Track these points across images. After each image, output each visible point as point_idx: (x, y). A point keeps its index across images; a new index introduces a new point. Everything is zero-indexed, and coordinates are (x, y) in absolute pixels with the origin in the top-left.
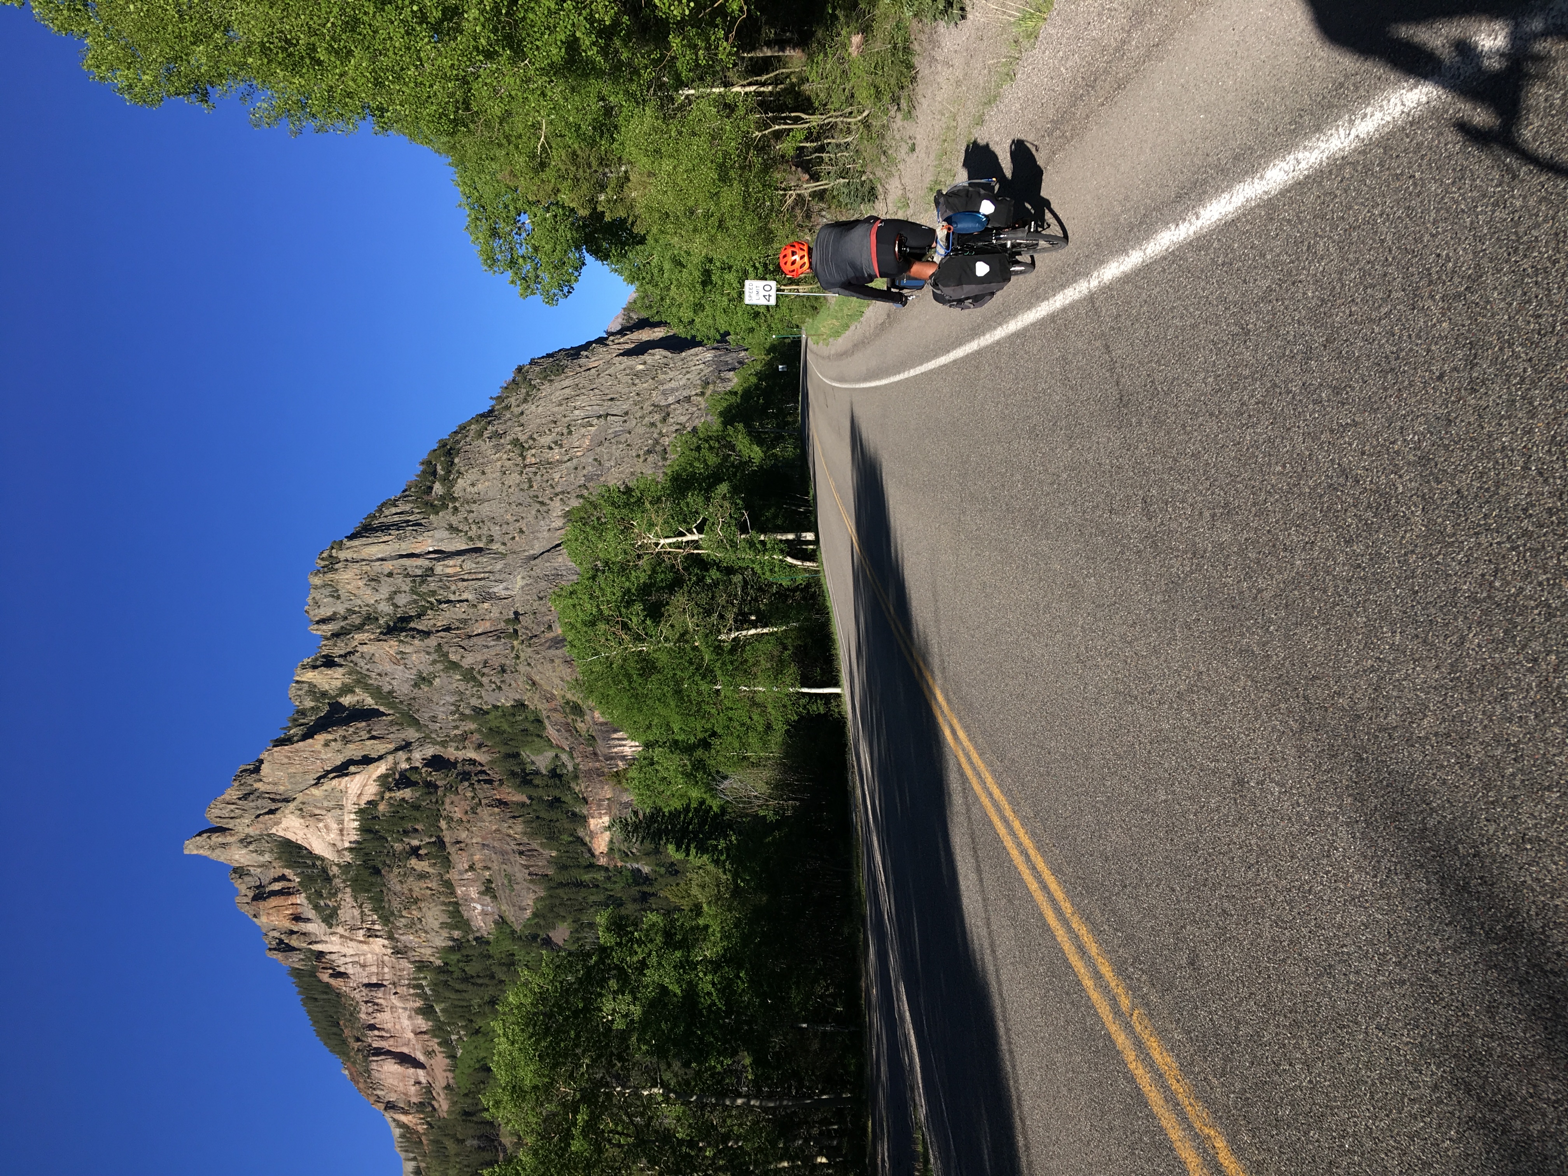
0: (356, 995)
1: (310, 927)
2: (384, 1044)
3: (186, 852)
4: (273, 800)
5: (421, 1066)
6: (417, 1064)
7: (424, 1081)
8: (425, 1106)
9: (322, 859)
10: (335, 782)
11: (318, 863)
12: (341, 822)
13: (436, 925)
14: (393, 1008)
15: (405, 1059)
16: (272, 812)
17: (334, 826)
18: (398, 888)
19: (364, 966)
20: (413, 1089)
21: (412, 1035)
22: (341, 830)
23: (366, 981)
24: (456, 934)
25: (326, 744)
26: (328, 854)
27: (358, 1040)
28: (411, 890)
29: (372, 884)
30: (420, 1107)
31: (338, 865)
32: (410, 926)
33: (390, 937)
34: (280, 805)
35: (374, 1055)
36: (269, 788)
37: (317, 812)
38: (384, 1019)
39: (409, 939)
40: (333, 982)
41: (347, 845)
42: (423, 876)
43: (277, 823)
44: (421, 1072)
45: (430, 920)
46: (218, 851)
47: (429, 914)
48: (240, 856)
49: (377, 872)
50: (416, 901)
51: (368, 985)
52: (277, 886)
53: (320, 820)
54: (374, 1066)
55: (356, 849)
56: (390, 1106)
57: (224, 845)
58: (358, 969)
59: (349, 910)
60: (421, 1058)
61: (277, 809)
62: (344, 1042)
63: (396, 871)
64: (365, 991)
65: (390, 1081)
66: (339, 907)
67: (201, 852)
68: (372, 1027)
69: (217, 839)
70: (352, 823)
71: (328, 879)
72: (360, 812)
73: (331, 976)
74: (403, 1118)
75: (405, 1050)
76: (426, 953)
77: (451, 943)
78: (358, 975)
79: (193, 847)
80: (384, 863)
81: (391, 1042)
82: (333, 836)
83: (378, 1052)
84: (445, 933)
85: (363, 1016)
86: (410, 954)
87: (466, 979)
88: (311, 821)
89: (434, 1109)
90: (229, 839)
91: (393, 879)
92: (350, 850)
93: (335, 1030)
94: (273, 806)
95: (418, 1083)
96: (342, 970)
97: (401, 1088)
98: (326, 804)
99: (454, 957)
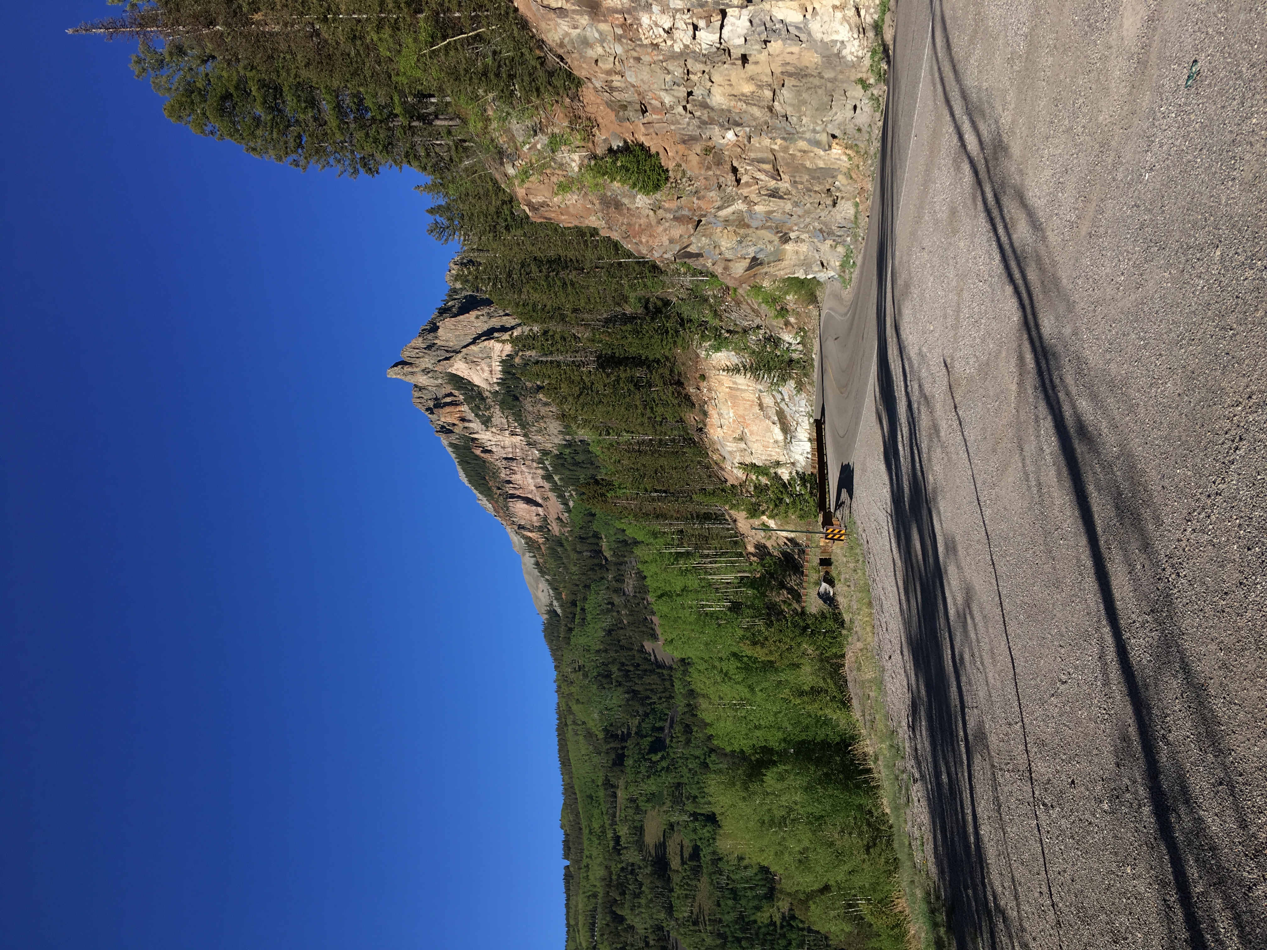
0: (498, 463)
1: (471, 425)
2: (517, 493)
3: (389, 376)
4: (447, 351)
5: (540, 506)
6: (538, 505)
7: (541, 513)
8: (543, 527)
9: (478, 387)
10: (486, 343)
11: (475, 388)
12: (490, 366)
13: (556, 432)
14: (522, 472)
15: (529, 501)
16: (447, 359)
17: (486, 369)
18: (531, 409)
19: (504, 448)
20: (535, 519)
21: (534, 488)
22: (491, 371)
23: (505, 456)
24: (568, 437)
25: (477, 317)
26: (483, 385)
27: (499, 488)
28: (539, 411)
29: (514, 406)
30: (540, 529)
31: (490, 392)
32: (539, 431)
33: (525, 435)
34: (452, 354)
35: (510, 498)
36: (443, 343)
37: (475, 360)
38: (517, 478)
39: (538, 438)
40: (482, 455)
41: (495, 380)
42: (546, 404)
43: (451, 366)
44: (540, 509)
45: (552, 429)
46: (409, 377)
47: (551, 426)
48: (423, 380)
49: (516, 399)
50: (543, 417)
51: (506, 459)
52: (448, 400)
53: (478, 365)
54: (511, 504)
55: (502, 383)
56: (521, 527)
57: (412, 373)
58: (499, 448)
59: (498, 417)
60: (539, 500)
61: (451, 357)
62: (489, 489)
63: (529, 399)
64: (504, 462)
65: (521, 513)
66: (492, 417)
67: (398, 377)
68: (509, 482)
69: (407, 369)
70: (498, 368)
71: (483, 399)
72: (503, 362)
73: (482, 452)
74: (530, 534)
75: (530, 496)
76: (548, 446)
77: (564, 443)
78: (499, 452)
79: (393, 374)
80: (521, 394)
81: (521, 491)
82: (486, 375)
83: (512, 496)
84: (561, 437)
85: (503, 475)
86: (538, 446)
87: (576, 464)
88: (473, 366)
89: (549, 530)
90: (415, 370)
91: (527, 404)
92: (498, 384)
93: (483, 482)
94: (448, 355)
95: (538, 515)
96: (489, 448)
97: (528, 517)
98: (480, 355)
99: (567, 451)
